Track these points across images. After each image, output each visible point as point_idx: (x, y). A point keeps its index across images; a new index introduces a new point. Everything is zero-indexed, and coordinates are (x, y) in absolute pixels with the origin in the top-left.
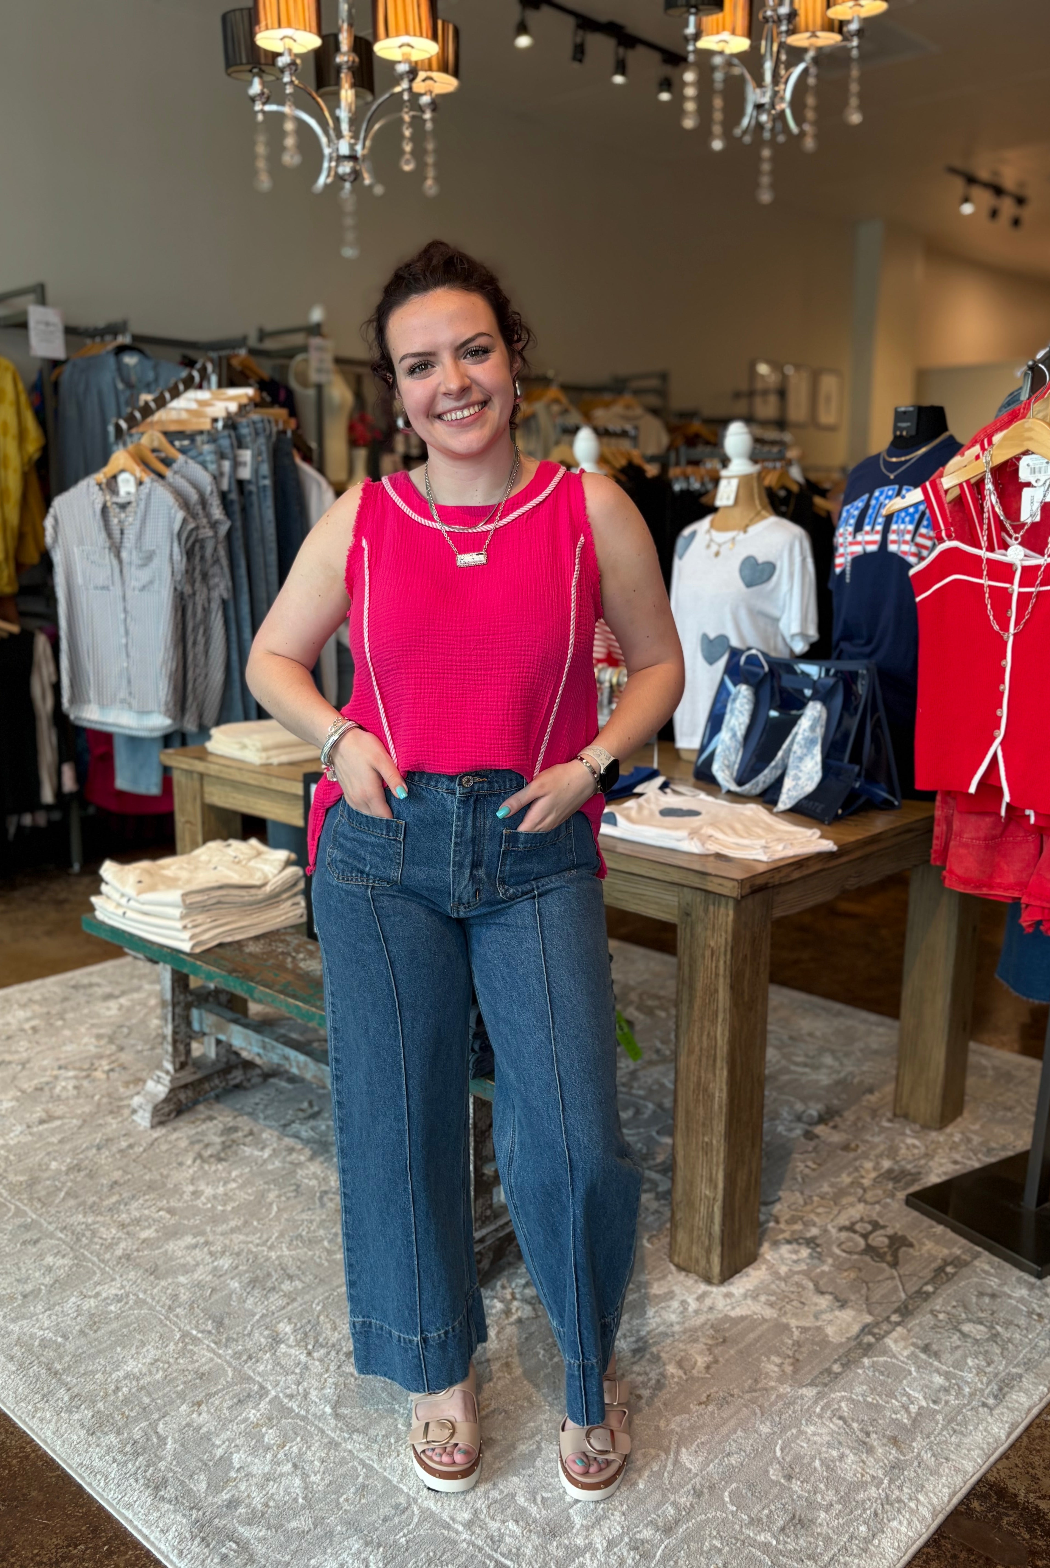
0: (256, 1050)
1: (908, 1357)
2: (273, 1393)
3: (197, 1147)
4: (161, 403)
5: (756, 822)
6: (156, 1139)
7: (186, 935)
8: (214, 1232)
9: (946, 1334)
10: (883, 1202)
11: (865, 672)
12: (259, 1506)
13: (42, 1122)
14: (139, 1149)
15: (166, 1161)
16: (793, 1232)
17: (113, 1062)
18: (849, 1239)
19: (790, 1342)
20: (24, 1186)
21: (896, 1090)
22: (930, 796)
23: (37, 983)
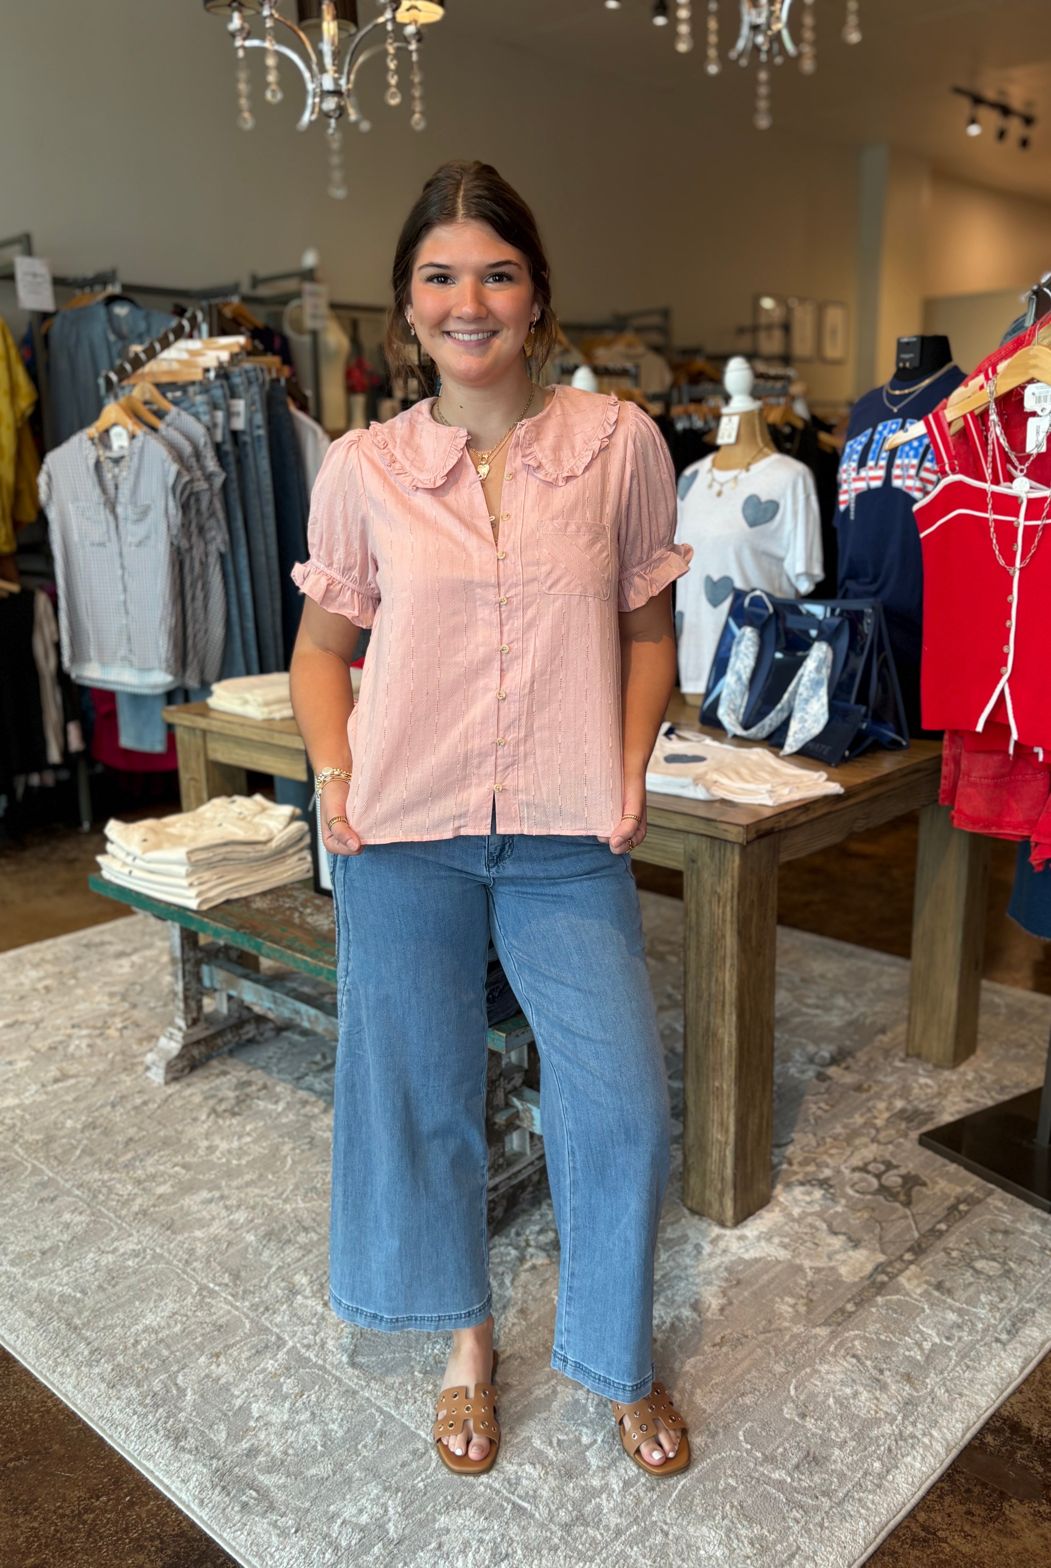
0: (267, 1004)
1: (921, 1295)
2: (290, 1344)
3: (211, 1102)
4: (151, 354)
5: (761, 766)
6: (170, 1096)
7: (193, 892)
8: (229, 1186)
9: (959, 1271)
10: (896, 1141)
11: (870, 611)
12: (279, 1454)
13: (56, 1081)
14: (152, 1106)
15: (180, 1117)
16: (806, 1174)
17: (126, 1019)
18: (862, 1180)
19: (804, 1283)
20: (40, 1144)
21: (908, 1031)
22: (937, 736)
23: (49, 942)
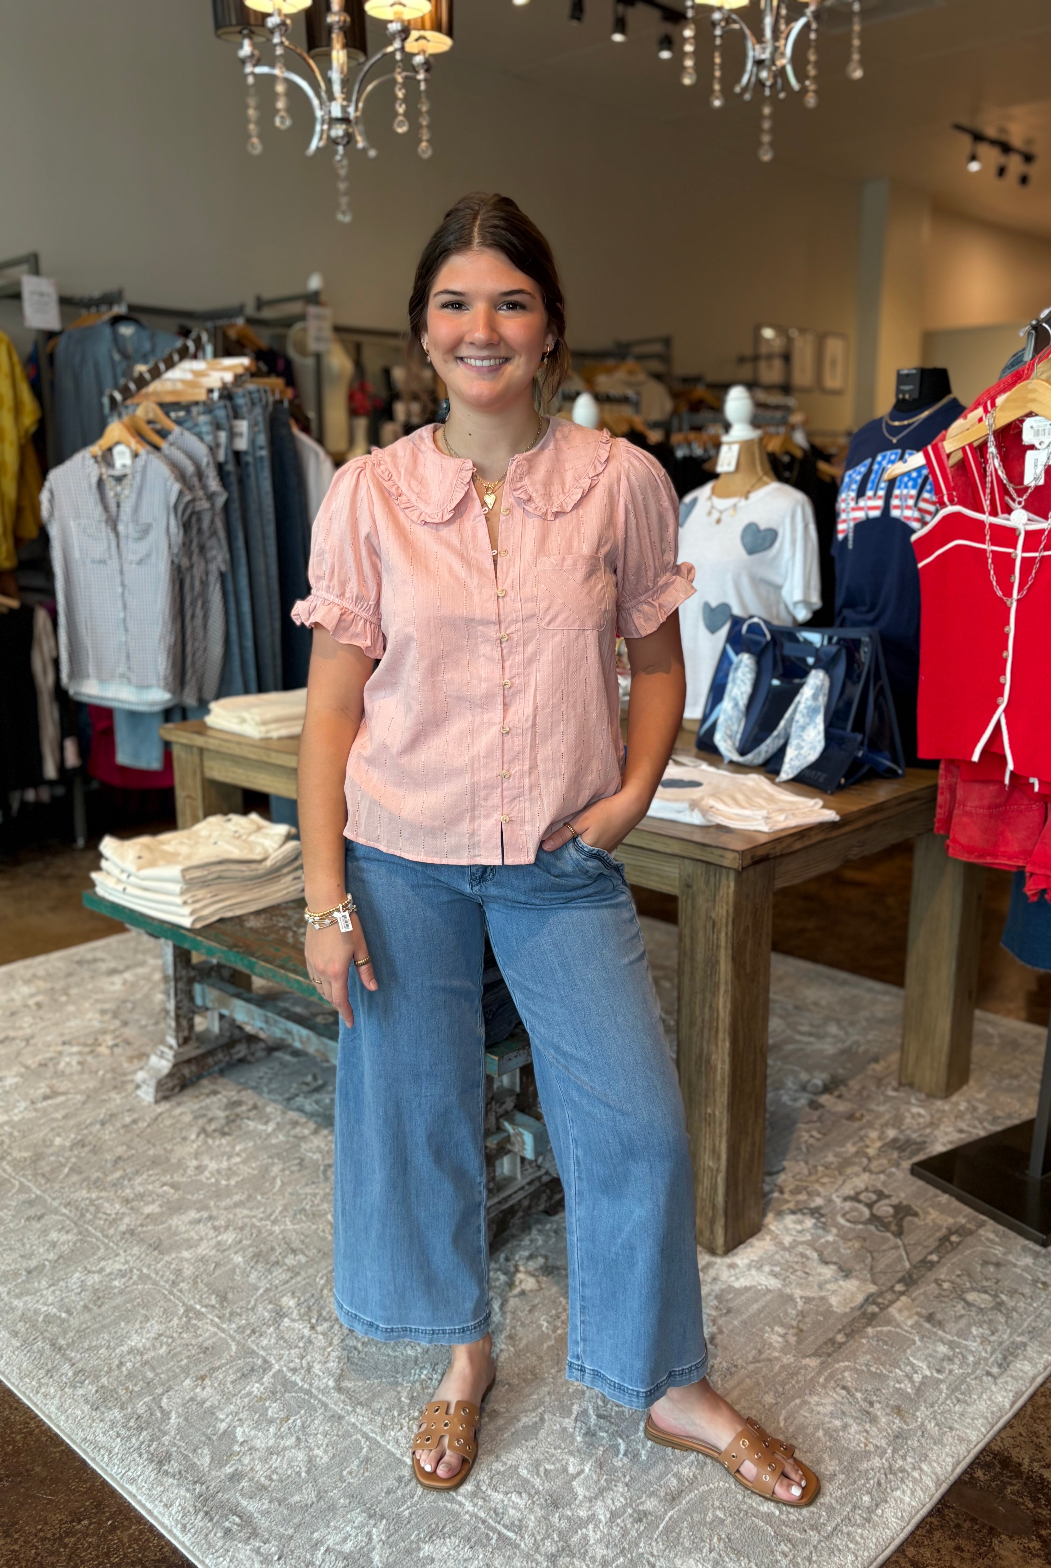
0: (259, 1024)
1: (912, 1327)
2: (277, 1367)
3: (201, 1122)
4: (156, 374)
5: (757, 792)
6: (160, 1114)
7: (187, 910)
8: (218, 1207)
9: (951, 1303)
10: (888, 1171)
11: (867, 639)
12: (262, 1479)
13: (46, 1098)
14: (142, 1125)
15: (169, 1135)
16: (798, 1202)
17: (117, 1037)
18: (853, 1209)
19: (794, 1312)
20: (28, 1162)
21: (901, 1059)
22: (933, 765)
23: (41, 959)
